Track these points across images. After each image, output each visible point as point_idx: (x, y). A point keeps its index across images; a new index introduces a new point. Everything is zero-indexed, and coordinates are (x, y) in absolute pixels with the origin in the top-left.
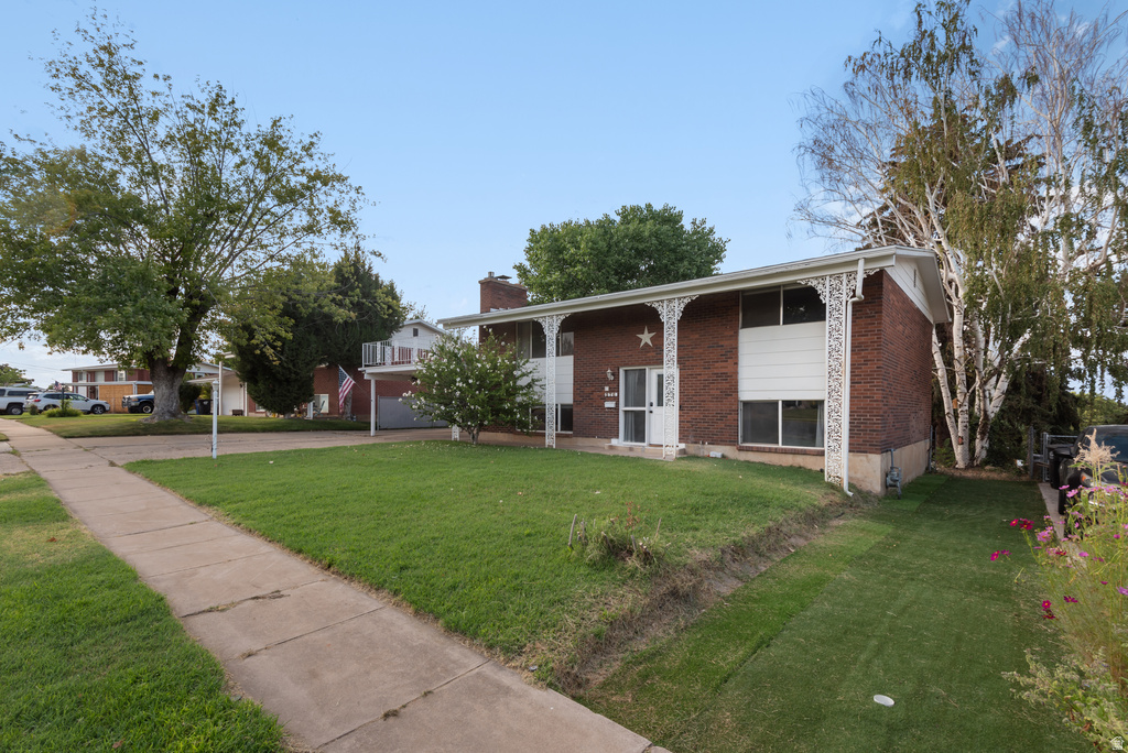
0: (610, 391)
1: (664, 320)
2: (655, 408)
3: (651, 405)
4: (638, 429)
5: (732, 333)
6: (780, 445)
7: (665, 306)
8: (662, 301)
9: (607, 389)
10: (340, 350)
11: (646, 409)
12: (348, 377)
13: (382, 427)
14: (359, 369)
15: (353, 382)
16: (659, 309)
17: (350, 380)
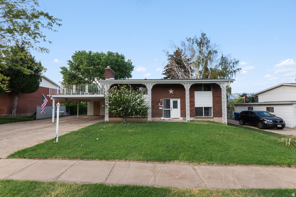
0: (161, 105)
1: (186, 88)
2: (172, 109)
3: (171, 108)
4: (168, 114)
5: (193, 92)
6: (204, 117)
7: (186, 85)
9: (160, 104)
10: (20, 86)
11: (171, 109)
12: (46, 99)
13: (39, 118)
14: (47, 95)
15: (47, 101)
16: (184, 85)
17: (47, 100)
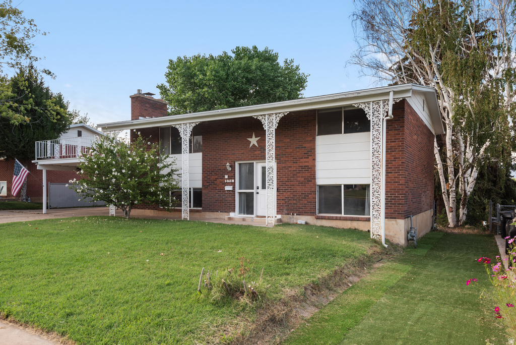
0: (229, 178)
1: (266, 128)
2: (260, 190)
3: (258, 188)
4: (248, 206)
5: (311, 139)
6: (343, 215)
7: (266, 119)
8: (264, 115)
9: (226, 177)
10: (16, 146)
11: (254, 191)
12: (23, 167)
13: (52, 206)
14: (33, 162)
15: (28, 172)
16: (263, 121)
17: (25, 170)
